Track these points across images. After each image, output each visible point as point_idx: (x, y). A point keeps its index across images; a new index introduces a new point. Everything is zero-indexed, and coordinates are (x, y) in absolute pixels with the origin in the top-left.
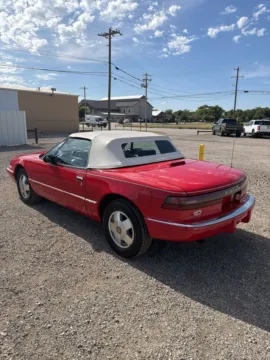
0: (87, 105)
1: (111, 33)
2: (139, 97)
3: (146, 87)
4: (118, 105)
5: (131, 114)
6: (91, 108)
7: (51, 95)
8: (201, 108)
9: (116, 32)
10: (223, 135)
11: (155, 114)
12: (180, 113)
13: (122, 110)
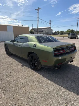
0: (33, 30)
1: (39, 9)
2: (48, 27)
3: (50, 24)
4: (42, 29)
5: (46, 32)
6: (35, 30)
7: (22, 27)
8: (68, 30)
9: (40, 9)
10: (71, 38)
11: (53, 32)
12: (61, 32)
13: (44, 31)
